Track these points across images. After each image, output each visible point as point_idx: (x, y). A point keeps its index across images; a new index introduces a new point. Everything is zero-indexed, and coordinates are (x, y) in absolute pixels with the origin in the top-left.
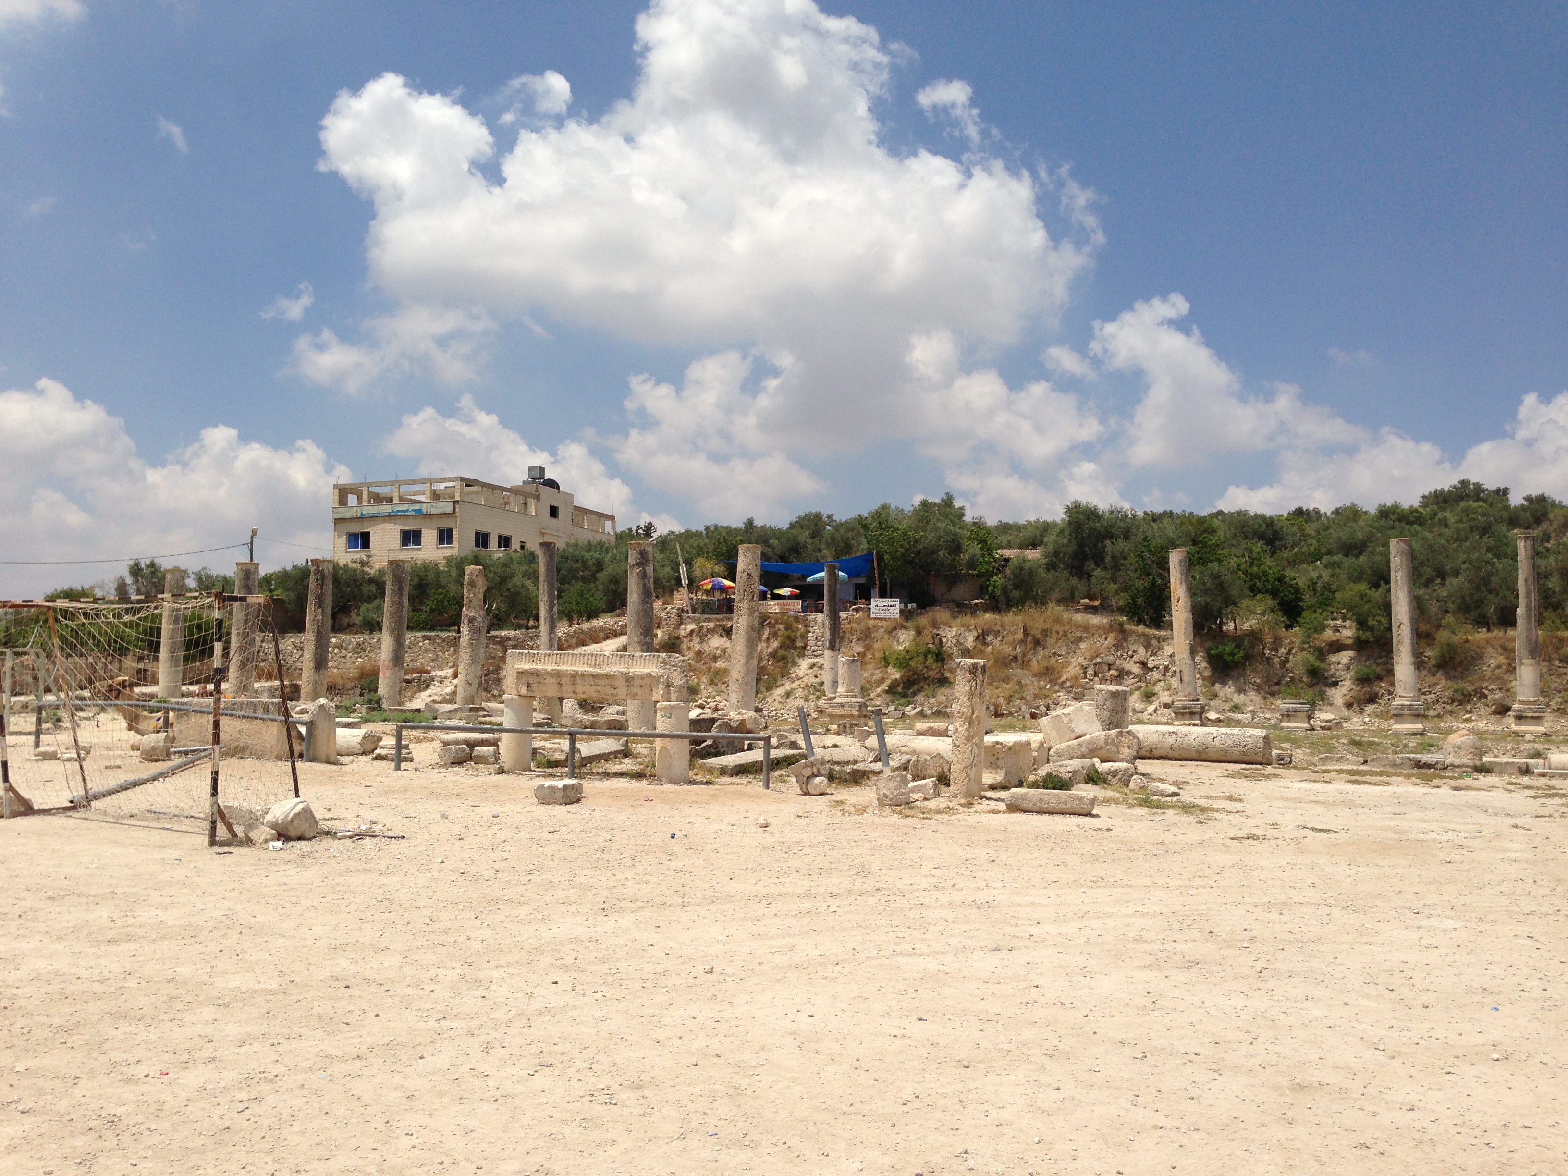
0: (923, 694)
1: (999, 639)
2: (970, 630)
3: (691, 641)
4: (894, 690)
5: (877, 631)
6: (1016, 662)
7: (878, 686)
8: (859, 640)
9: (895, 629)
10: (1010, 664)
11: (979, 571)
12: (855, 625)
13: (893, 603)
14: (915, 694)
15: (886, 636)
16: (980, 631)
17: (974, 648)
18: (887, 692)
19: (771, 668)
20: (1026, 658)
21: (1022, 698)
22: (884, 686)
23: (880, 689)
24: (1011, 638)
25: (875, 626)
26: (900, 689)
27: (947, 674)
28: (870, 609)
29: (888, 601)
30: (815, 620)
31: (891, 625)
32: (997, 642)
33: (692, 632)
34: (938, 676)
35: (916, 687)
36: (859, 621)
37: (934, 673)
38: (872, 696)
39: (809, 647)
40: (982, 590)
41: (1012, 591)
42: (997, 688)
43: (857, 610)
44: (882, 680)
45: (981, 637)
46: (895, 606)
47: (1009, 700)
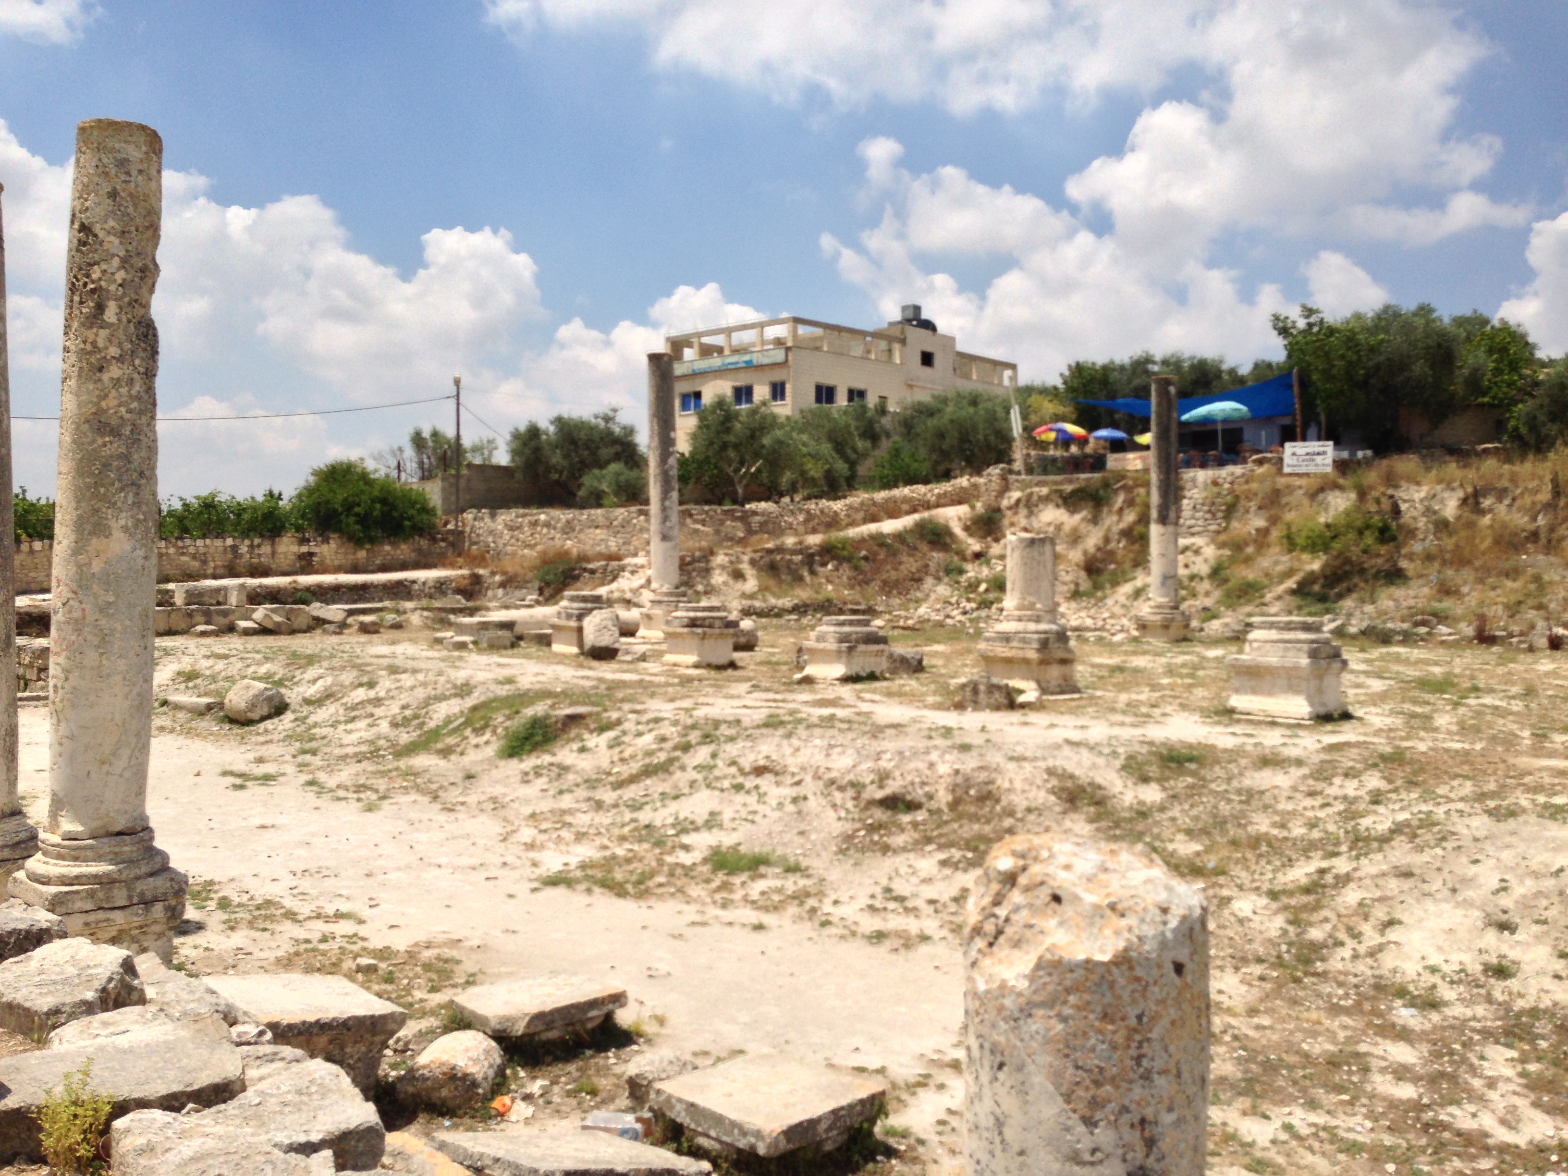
0: (1355, 595)
1: (1507, 502)
2: (1453, 489)
3: (1016, 513)
4: (1306, 590)
5: (1291, 493)
6: (1536, 542)
7: (1281, 582)
8: (1260, 508)
9: (1322, 490)
10: (1523, 545)
11: (1494, 398)
12: (1254, 486)
13: (1321, 449)
14: (1340, 596)
15: (1306, 502)
16: (1470, 490)
17: (1458, 518)
18: (1293, 592)
19: (1120, 553)
20: (1555, 536)
21: (1540, 607)
22: (1291, 583)
23: (1281, 589)
24: (1528, 500)
25: (1288, 487)
26: (1316, 588)
27: (1403, 564)
28: (1281, 460)
29: (1314, 446)
30: (1194, 480)
31: (1315, 483)
32: (1502, 508)
33: (1018, 501)
34: (1386, 567)
35: (1344, 585)
36: (1262, 479)
37: (1380, 561)
38: (1269, 597)
39: (1182, 521)
40: (1498, 429)
41: (1545, 425)
42: (1494, 588)
43: (1260, 462)
44: (1290, 573)
45: (1471, 501)
46: (1324, 453)
47: (1513, 609)
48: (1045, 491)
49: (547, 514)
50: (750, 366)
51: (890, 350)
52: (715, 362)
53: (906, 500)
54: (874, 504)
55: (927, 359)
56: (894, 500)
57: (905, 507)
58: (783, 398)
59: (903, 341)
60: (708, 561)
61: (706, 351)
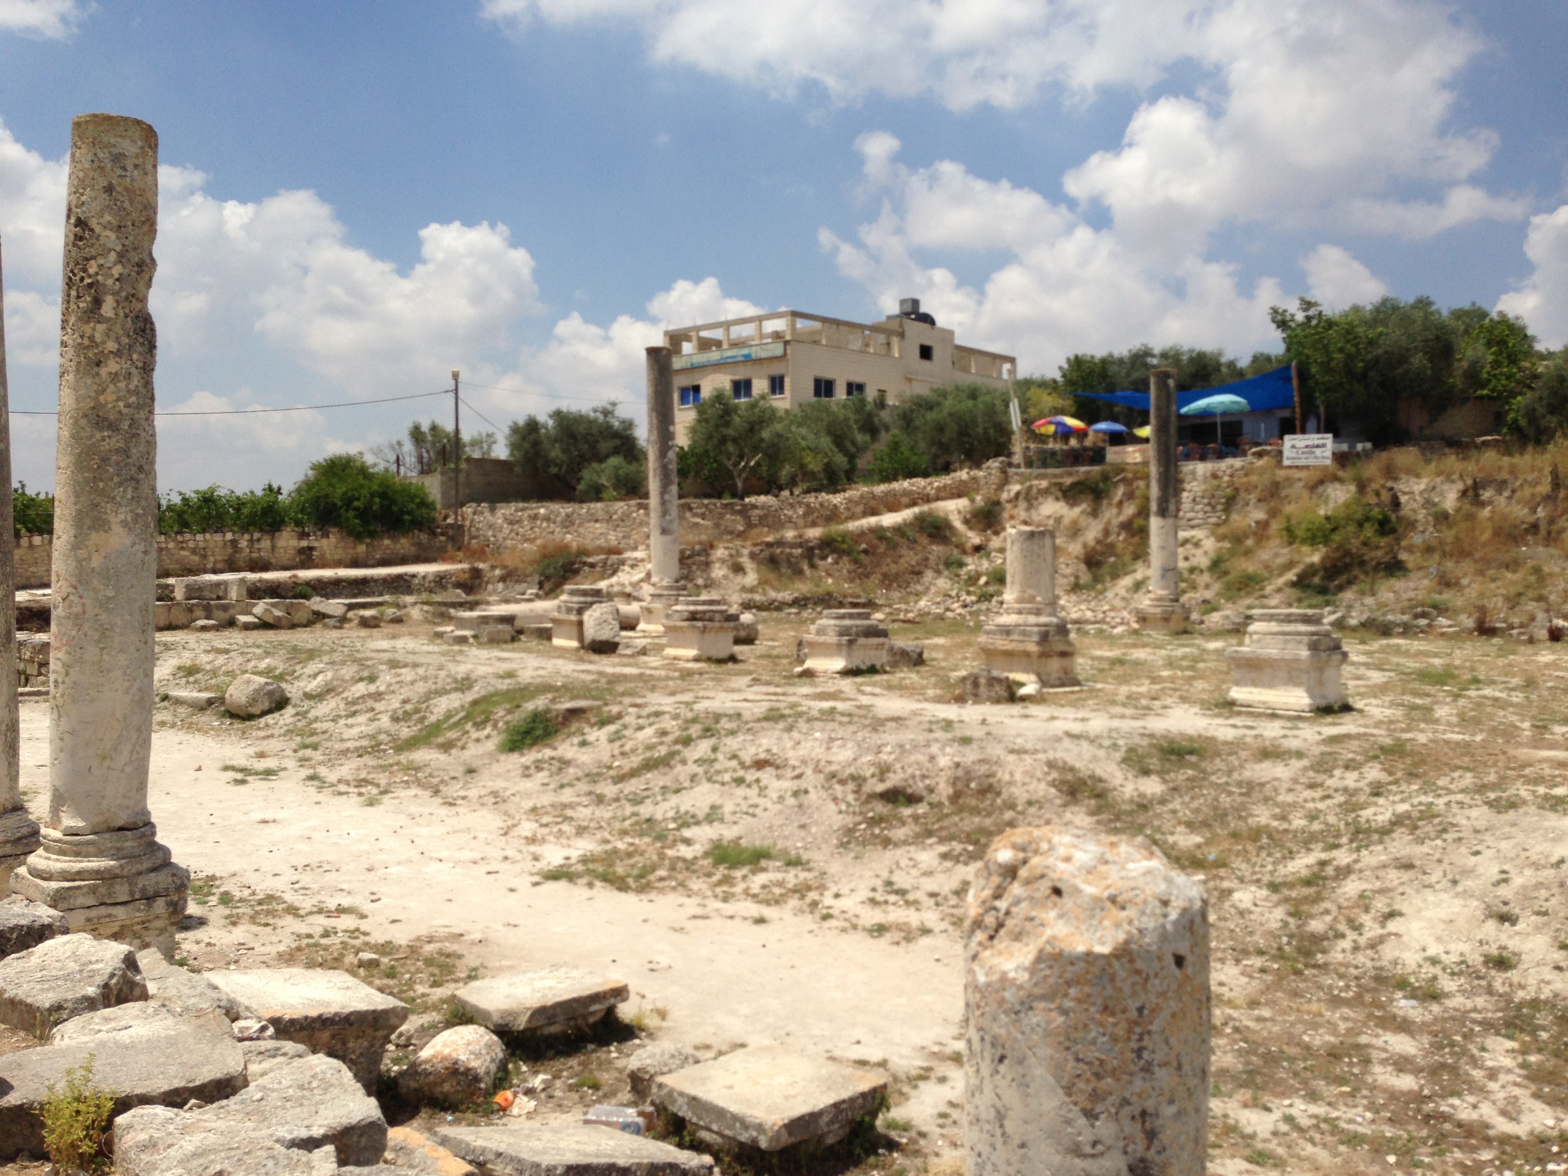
0: (1355, 588)
1: (1506, 494)
2: (1453, 482)
3: (1016, 506)
4: (1306, 582)
5: (1291, 485)
6: (1536, 534)
7: (1281, 575)
8: (1259, 500)
9: (1321, 482)
10: (1523, 537)
11: (1493, 390)
12: (1254, 478)
13: (1321, 442)
14: (1341, 588)
15: (1305, 494)
16: (1469, 482)
17: (1458, 510)
18: (1293, 585)
19: (1120, 546)
20: (1555, 528)
21: (1540, 599)
22: (1291, 576)
23: (1281, 581)
24: (1527, 492)
25: (1288, 479)
26: (1316, 580)
27: (1403, 556)
29: (1313, 439)
30: (1193, 473)
31: (1316, 475)
32: (1501, 501)
33: (1018, 494)
34: (1387, 559)
35: (1344, 578)
36: (1262, 471)
37: (1379, 553)
38: (1269, 589)
39: (1181, 514)
40: (1498, 421)
41: (1544, 417)
42: (1494, 580)
43: (1260, 455)
44: (1290, 565)
45: (1470, 493)
46: (1324, 446)
47: (1514, 601)
48: (1044, 484)
49: (547, 508)
50: (748, 360)
51: (888, 344)
52: (714, 355)
53: (905, 493)
54: (874, 497)
55: (926, 352)
56: (893, 494)
57: (905, 500)
58: (782, 391)
59: (902, 335)
60: (708, 555)
61: (705, 345)
